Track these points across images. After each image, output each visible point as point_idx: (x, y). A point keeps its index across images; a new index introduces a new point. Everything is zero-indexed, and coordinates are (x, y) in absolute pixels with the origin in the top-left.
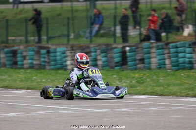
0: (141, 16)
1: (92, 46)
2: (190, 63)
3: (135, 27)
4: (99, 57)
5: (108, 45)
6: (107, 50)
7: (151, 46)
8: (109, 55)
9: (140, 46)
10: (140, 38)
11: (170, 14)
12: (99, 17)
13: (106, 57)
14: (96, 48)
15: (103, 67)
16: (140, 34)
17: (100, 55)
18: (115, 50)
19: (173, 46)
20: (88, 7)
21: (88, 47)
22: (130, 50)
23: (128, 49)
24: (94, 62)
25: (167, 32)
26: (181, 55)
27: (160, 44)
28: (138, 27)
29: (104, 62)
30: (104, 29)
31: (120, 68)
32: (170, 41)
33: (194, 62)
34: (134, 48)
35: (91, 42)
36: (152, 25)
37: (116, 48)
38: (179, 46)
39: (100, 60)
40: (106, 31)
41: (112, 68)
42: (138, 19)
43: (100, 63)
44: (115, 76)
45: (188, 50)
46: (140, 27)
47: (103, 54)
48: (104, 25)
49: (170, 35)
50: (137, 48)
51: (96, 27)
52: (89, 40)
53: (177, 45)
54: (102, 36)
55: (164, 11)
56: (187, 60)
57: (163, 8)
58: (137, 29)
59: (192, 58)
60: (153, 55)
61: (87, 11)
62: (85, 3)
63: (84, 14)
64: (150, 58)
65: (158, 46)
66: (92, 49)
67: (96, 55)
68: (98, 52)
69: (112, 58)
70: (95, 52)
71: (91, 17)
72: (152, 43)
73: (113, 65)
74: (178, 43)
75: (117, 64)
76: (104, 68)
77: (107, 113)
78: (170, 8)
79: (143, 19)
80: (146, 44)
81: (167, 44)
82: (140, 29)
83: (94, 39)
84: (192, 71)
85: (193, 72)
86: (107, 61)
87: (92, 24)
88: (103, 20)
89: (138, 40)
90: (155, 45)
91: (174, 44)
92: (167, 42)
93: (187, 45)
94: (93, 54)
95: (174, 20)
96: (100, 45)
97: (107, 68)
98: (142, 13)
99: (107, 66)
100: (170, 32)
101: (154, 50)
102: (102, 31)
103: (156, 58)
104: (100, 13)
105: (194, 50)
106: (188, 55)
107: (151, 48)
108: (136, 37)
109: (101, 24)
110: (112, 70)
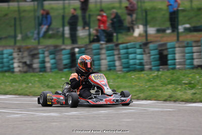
0: (90, 16)
1: (39, 47)
2: (141, 64)
3: (84, 28)
4: (47, 59)
5: (56, 46)
6: (55, 51)
7: (101, 47)
8: (57, 57)
9: (89, 47)
10: (90, 39)
11: (120, 14)
12: (46, 18)
13: (54, 58)
14: (45, 50)
15: (51, 69)
16: (90, 35)
17: (48, 56)
18: (64, 52)
19: (123, 47)
20: (36, 7)
21: (36, 49)
22: (79, 51)
23: (77, 50)
24: (42, 65)
25: (117, 33)
26: (131, 56)
27: (110, 45)
28: (87, 28)
29: (52, 64)
30: (53, 30)
31: (68, 71)
32: (120, 41)
33: (145, 64)
34: (83, 49)
35: (39, 43)
36: (102, 25)
37: (64, 49)
38: (129, 47)
39: (49, 62)
40: (54, 32)
41: (61, 70)
42: (87, 20)
43: (48, 65)
44: (63, 79)
45: (139, 51)
46: (90, 28)
47: (51, 56)
48: (52, 26)
49: (120, 36)
50: (86, 49)
51: (44, 28)
52: (37, 41)
53: (127, 46)
54: (51, 37)
55: (115, 11)
56: (138, 61)
57: (113, 8)
58: (86, 30)
59: (142, 59)
60: (103, 56)
61: (35, 11)
62: (32, 3)
63: (32, 14)
64: (100, 60)
65: (108, 47)
66: (40, 51)
67: (44, 57)
68: (46, 53)
69: (61, 60)
70: (43, 53)
71: (38, 17)
72: (102, 44)
73: (61, 67)
74: (129, 44)
75: (66, 66)
76: (53, 70)
77: (55, 117)
78: (120, 8)
79: (93, 19)
80: (95, 45)
81: (117, 45)
82: (89, 30)
83: (42, 40)
84: (143, 72)
85: (144, 74)
86: (55, 63)
87: (40, 24)
88: (51, 20)
89: (87, 41)
90: (104, 46)
91: (124, 45)
92: (116, 43)
93: (138, 46)
94: (41, 56)
95: (124, 20)
96: (48, 46)
97: (56, 70)
98: (91, 13)
99: (56, 68)
100: (121, 33)
101: (103, 51)
102: (50, 32)
103: (105, 59)
104: (48, 13)
105: (144, 51)
106: (139, 57)
107: (101, 49)
108: (86, 38)
109: (50, 25)
110: (60, 72)
